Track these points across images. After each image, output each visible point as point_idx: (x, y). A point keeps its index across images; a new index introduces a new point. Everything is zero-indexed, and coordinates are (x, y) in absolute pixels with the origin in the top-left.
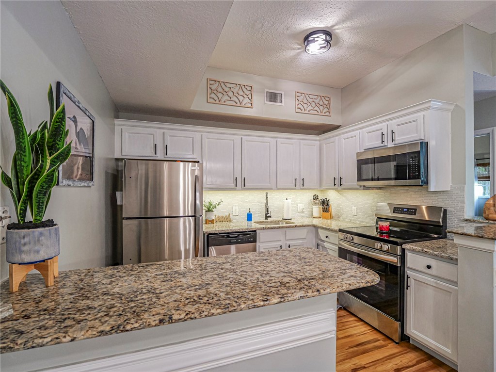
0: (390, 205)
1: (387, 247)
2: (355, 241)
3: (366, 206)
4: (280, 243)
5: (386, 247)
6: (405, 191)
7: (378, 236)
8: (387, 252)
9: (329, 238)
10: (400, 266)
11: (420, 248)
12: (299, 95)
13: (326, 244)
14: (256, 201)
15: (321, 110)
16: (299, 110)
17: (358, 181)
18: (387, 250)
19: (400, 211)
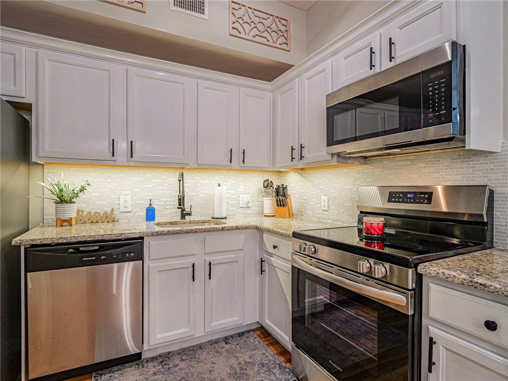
0: (381, 188)
1: (383, 270)
2: (320, 255)
3: (342, 193)
4: (192, 260)
5: (380, 270)
6: (409, 163)
7: (362, 245)
8: (384, 282)
9: (278, 250)
10: (413, 315)
11: (464, 276)
12: (237, 6)
13: (274, 260)
14: (165, 188)
15: (275, 39)
16: (235, 32)
17: (328, 145)
18: (382, 277)
19: (401, 198)
